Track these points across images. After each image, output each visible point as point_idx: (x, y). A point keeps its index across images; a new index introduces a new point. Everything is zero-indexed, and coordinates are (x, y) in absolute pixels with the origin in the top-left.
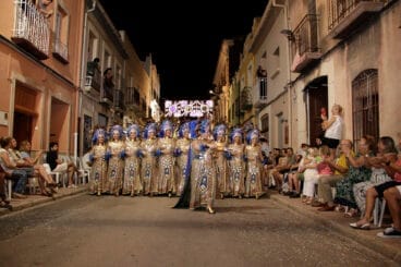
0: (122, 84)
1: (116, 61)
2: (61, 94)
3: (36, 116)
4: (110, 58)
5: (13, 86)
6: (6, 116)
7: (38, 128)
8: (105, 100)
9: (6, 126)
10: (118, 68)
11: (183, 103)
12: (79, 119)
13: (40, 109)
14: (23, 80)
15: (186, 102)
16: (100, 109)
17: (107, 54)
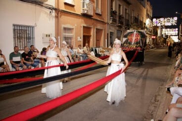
0: (129, 16)
1: (125, 7)
2: (99, 26)
3: (91, 36)
4: (121, 7)
5: (82, 28)
6: (81, 38)
7: (91, 40)
8: (119, 24)
9: (81, 41)
10: (126, 10)
11: (162, 19)
12: (108, 34)
13: (92, 34)
14: (85, 25)
15: (163, 19)
16: (117, 28)
17: (120, 6)
